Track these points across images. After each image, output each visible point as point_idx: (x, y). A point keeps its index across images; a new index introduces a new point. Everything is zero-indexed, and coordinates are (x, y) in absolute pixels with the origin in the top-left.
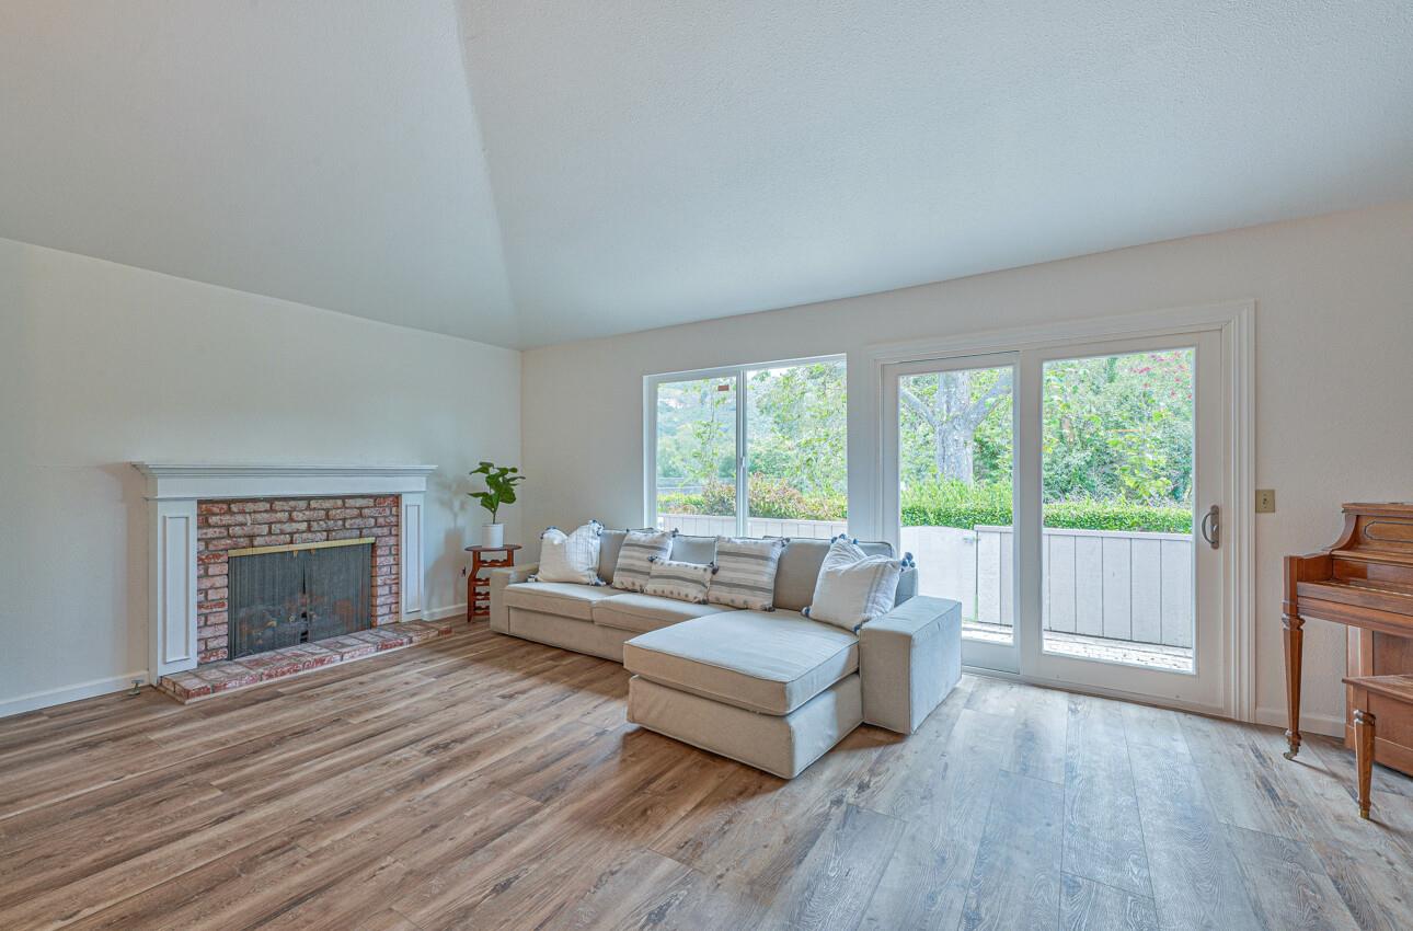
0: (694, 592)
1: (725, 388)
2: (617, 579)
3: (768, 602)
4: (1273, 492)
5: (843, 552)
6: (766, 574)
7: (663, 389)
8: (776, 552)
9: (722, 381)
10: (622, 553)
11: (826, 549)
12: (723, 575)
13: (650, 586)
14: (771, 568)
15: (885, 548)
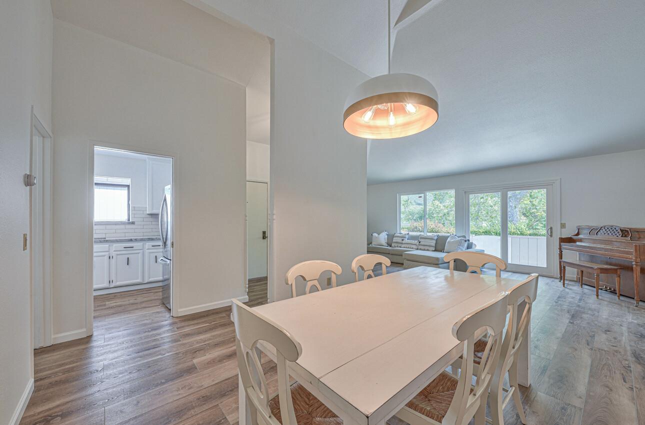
0: (414, 247)
1: (421, 197)
2: (393, 245)
3: (434, 249)
4: (565, 224)
5: (453, 238)
6: (433, 243)
7: (402, 197)
8: (436, 238)
9: (420, 195)
10: (394, 239)
11: (448, 237)
12: (421, 243)
13: (403, 246)
14: (435, 242)
15: (465, 237)
